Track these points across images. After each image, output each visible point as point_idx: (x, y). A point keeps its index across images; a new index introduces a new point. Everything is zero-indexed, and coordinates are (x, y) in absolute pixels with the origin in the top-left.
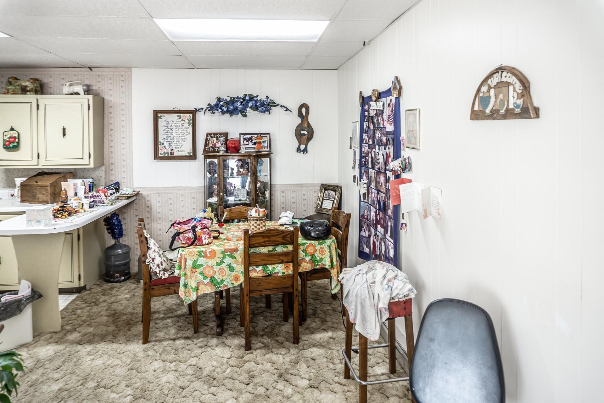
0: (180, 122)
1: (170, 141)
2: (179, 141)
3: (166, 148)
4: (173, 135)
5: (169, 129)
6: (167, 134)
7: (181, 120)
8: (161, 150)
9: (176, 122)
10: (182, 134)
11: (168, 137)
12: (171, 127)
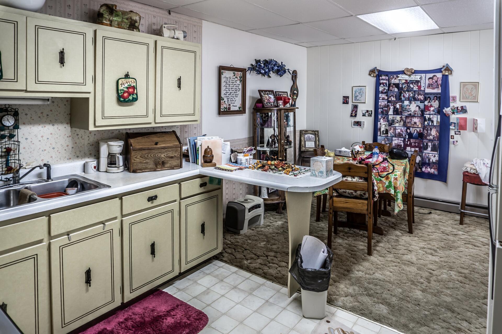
0: (235, 78)
1: (228, 97)
2: (234, 97)
3: (225, 104)
4: (230, 91)
5: (228, 85)
6: (226, 89)
7: (235, 77)
8: (222, 105)
9: (232, 78)
10: (236, 91)
11: (227, 93)
12: (229, 83)
